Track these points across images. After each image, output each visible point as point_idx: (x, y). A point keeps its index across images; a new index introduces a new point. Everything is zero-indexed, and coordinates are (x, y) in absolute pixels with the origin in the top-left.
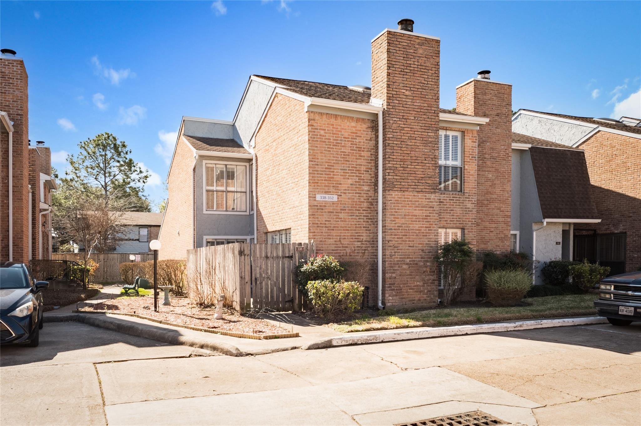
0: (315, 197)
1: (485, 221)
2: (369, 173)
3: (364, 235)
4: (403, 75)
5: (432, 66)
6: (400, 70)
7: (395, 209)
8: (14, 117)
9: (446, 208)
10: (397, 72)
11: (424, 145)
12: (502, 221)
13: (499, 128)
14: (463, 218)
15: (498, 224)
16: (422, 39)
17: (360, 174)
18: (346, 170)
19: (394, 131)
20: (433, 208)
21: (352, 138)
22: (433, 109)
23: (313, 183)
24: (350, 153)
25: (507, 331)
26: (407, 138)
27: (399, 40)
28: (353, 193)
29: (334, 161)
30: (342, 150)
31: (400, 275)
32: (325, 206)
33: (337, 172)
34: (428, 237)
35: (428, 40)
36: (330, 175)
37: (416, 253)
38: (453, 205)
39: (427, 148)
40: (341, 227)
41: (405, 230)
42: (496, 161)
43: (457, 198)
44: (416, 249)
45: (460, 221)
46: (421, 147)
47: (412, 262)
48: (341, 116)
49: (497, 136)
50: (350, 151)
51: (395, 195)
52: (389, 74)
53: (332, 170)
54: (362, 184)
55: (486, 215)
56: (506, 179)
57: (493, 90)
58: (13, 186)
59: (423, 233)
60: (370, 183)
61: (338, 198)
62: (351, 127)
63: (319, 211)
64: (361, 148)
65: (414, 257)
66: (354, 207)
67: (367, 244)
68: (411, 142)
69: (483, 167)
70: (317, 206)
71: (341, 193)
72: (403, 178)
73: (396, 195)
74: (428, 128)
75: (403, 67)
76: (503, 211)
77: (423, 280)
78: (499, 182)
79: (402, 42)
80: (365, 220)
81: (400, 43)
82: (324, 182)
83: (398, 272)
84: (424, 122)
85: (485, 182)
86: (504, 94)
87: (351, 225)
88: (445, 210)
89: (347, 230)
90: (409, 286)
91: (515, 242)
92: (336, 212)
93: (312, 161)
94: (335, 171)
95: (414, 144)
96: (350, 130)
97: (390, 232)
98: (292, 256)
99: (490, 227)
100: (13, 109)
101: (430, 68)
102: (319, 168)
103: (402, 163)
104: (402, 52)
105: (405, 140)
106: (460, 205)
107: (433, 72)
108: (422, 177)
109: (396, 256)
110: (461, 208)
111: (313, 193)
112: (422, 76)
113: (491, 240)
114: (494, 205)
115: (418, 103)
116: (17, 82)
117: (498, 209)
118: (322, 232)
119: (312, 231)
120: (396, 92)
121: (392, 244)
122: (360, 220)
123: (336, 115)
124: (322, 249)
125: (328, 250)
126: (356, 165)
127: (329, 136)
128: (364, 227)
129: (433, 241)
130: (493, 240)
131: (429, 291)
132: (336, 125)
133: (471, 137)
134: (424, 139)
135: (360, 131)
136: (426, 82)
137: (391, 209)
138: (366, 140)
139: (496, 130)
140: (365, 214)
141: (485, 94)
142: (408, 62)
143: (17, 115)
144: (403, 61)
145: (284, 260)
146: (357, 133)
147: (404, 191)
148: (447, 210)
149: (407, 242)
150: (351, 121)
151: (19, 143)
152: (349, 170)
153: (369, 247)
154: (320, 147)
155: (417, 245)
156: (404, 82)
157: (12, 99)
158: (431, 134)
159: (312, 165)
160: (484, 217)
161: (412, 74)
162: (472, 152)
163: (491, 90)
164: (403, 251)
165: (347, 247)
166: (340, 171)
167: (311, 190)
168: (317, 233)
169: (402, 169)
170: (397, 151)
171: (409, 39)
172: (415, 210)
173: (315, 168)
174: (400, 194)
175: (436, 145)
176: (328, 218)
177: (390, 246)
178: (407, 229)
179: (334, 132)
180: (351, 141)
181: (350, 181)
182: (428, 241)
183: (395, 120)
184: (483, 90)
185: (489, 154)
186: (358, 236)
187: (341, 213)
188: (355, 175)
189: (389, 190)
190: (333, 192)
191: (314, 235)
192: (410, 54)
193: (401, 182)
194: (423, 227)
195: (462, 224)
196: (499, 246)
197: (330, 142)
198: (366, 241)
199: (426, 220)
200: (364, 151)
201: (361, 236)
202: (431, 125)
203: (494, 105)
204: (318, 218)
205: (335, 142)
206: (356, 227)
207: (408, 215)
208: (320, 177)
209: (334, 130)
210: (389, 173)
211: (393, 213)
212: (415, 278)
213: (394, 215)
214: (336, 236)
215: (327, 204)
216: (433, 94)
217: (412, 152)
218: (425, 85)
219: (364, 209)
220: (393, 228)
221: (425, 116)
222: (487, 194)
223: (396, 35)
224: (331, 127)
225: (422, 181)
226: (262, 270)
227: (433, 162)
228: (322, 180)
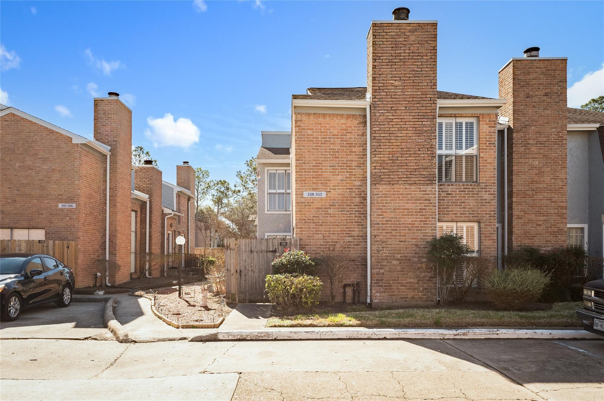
0: (302, 194)
1: (529, 214)
2: (362, 168)
3: (356, 230)
4: (392, 65)
5: (427, 51)
6: (387, 61)
7: (383, 203)
8: (111, 143)
9: (456, 200)
10: (384, 64)
11: (418, 135)
12: (554, 213)
13: (548, 109)
14: (478, 211)
15: (548, 216)
16: (415, 25)
17: (351, 169)
18: (336, 166)
19: (381, 123)
20: (430, 200)
21: (341, 135)
22: (427, 96)
23: (300, 180)
24: (340, 149)
25: (444, 339)
26: (397, 129)
27: (385, 31)
28: (344, 189)
29: (323, 159)
30: (331, 148)
31: (389, 271)
32: (313, 203)
33: (326, 169)
34: (423, 231)
35: (421, 25)
36: (318, 172)
37: (408, 248)
38: (464, 197)
39: (421, 138)
40: (330, 222)
41: (395, 224)
42: (545, 146)
43: (470, 188)
44: (409, 245)
45: (474, 214)
46: (414, 138)
47: (403, 258)
48: (329, 114)
49: (546, 119)
50: (340, 148)
51: (382, 188)
52: (374, 67)
53: (320, 167)
54: (353, 179)
55: (531, 207)
56: (560, 165)
57: (539, 68)
58: (110, 196)
59: (418, 227)
60: (362, 178)
61: (327, 194)
62: (341, 124)
63: (306, 207)
64: (352, 144)
65: (405, 252)
66: (344, 203)
67: (359, 239)
68: (401, 133)
69: (526, 154)
70: (304, 203)
71: (330, 189)
72: (392, 171)
73: (384, 189)
74: (422, 117)
75: (391, 58)
76: (556, 202)
77: (418, 277)
78: (549, 169)
79: (389, 32)
80: (357, 215)
81: (388, 34)
82: (311, 179)
83: (387, 268)
84: (417, 111)
85: (529, 170)
86: (555, 70)
87: (341, 220)
88: (454, 203)
89: (337, 225)
90: (400, 283)
91: (583, 237)
92: (325, 208)
93: (299, 160)
94: (324, 168)
95: (405, 135)
96: (340, 127)
97: (377, 226)
98: (276, 250)
99: (536, 221)
100: (110, 137)
101: (425, 54)
102: (306, 166)
103: (391, 156)
104: (390, 43)
105: (394, 132)
106: (474, 197)
107: (429, 58)
108: (415, 169)
109: (384, 251)
110: (475, 200)
111: (301, 191)
112: (414, 63)
113: (539, 234)
114: (542, 195)
115: (409, 92)
116: (114, 116)
117: (549, 200)
118: (310, 228)
119: (299, 227)
120: (383, 83)
121: (380, 239)
122: (351, 215)
123: (324, 114)
124: (309, 244)
125: (316, 245)
126: (347, 161)
127: (317, 135)
128: (355, 222)
129: (429, 236)
130: (541, 234)
131: (426, 289)
132: (325, 124)
133: (488, 122)
134: (417, 129)
135: (351, 127)
136: (420, 70)
137: (377, 203)
138: (358, 135)
139: (543, 112)
140: (357, 210)
141: (529, 73)
142: (397, 52)
143: (113, 141)
144: (391, 52)
145: (268, 254)
146: (347, 130)
147: (393, 184)
148: (457, 202)
149: (398, 237)
150: (340, 118)
151: (115, 163)
152: (338, 166)
153: (362, 242)
154: (308, 146)
155: (410, 240)
156: (392, 73)
157: (110, 129)
158: (426, 123)
159: (299, 163)
160: (529, 209)
161: (402, 64)
162: (489, 138)
163: (537, 68)
164: (393, 246)
165: (337, 242)
166: (329, 168)
167: (298, 188)
168: (305, 228)
169: (391, 162)
170: (385, 144)
171: (398, 28)
172: (407, 203)
173: (302, 166)
174: (388, 187)
175: (432, 134)
176: (316, 214)
177: (377, 241)
178: (398, 223)
179: (322, 131)
180: (341, 138)
181: (340, 178)
182: (423, 236)
183: (382, 113)
184: (525, 70)
185: (534, 139)
186: (349, 231)
187: (330, 208)
188: (345, 171)
189: (375, 184)
190: (321, 189)
191: (301, 231)
192: (400, 43)
193: (389, 175)
194: (417, 221)
195: (477, 216)
196: (550, 241)
197: (318, 141)
198: (358, 236)
199: (421, 214)
200: (355, 147)
201: (353, 231)
202: (426, 113)
203: (541, 84)
204: (305, 214)
205: (323, 140)
206: (347, 222)
207: (399, 209)
208: (308, 175)
209: (322, 128)
210: (375, 166)
211: (380, 207)
212: (407, 274)
213: (382, 209)
214: (324, 231)
215: (315, 200)
216: (428, 81)
217: (402, 144)
218: (419, 72)
219: (356, 204)
220: (380, 223)
221: (418, 105)
222: (531, 183)
223: (383, 26)
224: (319, 126)
225: (415, 173)
226: (247, 263)
227: (429, 152)
228: (310, 178)
